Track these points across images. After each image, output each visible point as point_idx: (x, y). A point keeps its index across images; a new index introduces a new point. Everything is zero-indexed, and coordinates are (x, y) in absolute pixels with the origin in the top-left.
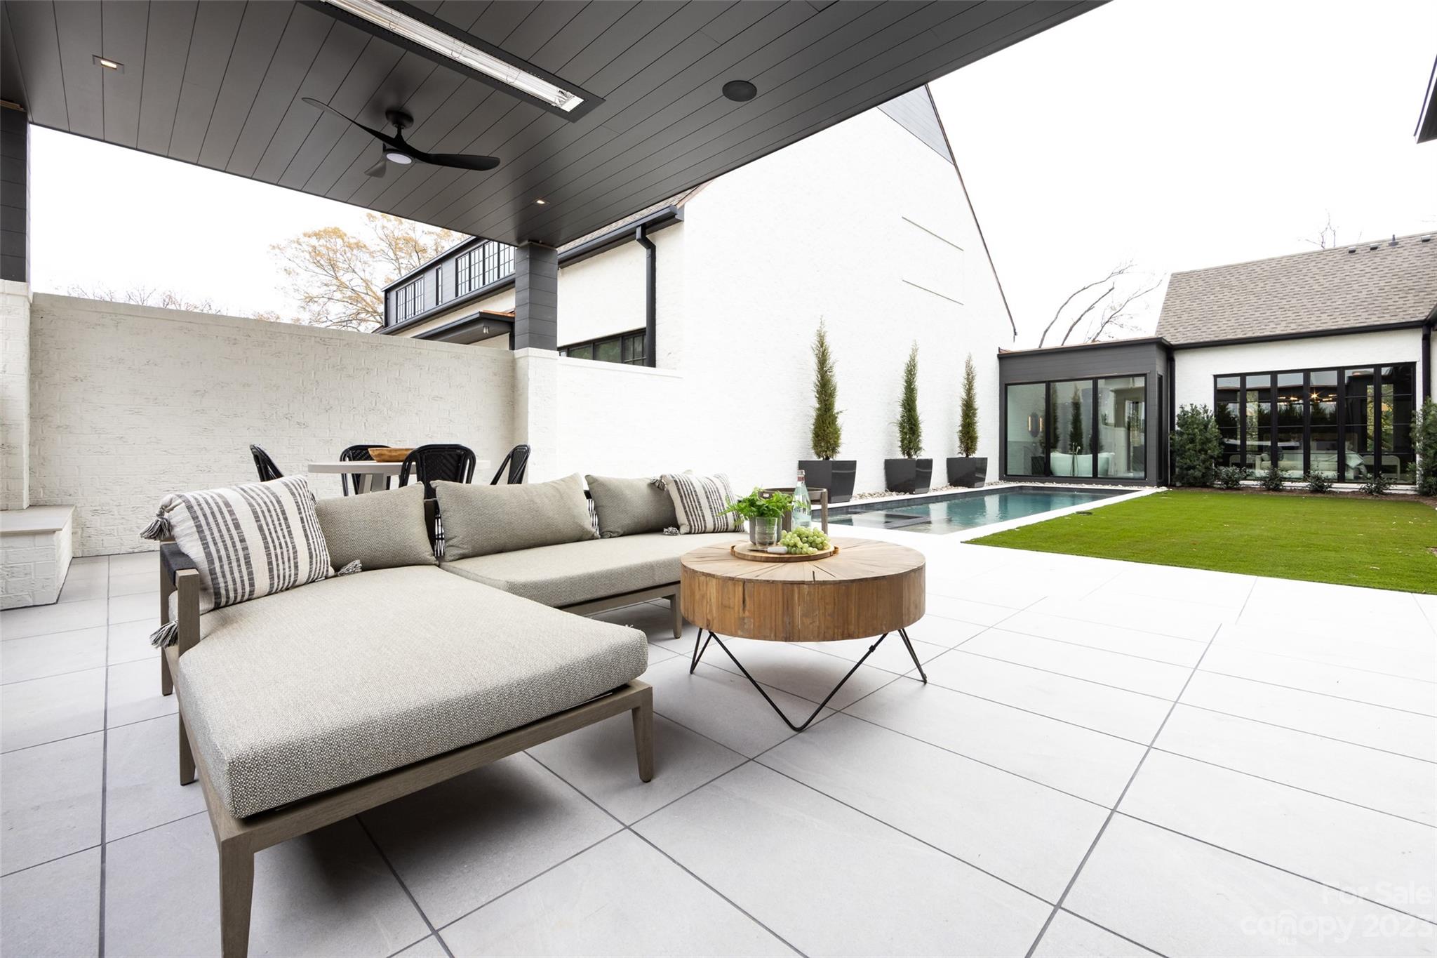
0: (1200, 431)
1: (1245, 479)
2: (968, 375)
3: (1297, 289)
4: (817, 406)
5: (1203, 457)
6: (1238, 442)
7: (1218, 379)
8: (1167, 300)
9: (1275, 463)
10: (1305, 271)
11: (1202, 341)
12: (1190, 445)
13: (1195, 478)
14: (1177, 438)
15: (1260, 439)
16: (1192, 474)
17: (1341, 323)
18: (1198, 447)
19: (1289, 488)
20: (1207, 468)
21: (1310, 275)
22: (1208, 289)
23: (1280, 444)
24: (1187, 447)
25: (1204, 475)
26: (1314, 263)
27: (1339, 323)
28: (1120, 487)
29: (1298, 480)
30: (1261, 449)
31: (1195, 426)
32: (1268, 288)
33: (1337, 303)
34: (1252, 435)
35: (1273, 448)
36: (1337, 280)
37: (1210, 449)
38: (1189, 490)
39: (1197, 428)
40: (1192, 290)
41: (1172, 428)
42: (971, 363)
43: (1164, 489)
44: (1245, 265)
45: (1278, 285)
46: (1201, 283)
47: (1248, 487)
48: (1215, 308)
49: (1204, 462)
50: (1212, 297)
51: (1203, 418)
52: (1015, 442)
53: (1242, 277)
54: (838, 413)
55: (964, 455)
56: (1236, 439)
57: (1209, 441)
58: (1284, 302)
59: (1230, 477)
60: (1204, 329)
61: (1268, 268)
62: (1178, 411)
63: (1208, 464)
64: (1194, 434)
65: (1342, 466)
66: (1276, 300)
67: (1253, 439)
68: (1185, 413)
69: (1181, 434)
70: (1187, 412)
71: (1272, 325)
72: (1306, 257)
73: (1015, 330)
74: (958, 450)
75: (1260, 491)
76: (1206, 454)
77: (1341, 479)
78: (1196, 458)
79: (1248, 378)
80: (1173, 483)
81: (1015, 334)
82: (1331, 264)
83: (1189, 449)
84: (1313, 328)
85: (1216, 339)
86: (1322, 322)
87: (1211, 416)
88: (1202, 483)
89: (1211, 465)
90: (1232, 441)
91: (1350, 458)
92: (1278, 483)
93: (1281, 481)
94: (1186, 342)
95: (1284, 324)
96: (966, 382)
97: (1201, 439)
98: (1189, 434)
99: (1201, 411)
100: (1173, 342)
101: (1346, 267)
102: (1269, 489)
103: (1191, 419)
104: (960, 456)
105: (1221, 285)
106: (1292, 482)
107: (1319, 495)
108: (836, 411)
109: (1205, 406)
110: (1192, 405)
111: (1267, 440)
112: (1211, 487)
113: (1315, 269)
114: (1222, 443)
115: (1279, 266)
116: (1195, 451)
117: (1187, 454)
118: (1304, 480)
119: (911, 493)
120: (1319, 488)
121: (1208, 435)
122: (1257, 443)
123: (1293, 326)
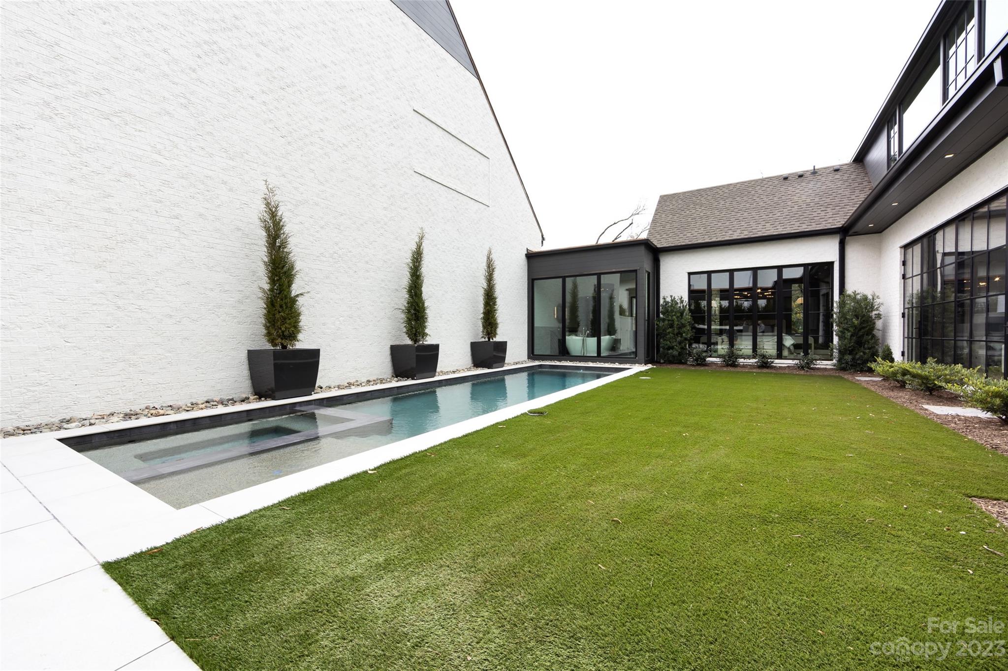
0: (677, 317)
1: (710, 356)
2: (489, 267)
3: (748, 205)
4: (267, 287)
5: (679, 339)
6: (706, 327)
7: (691, 276)
8: (655, 214)
9: (732, 344)
10: (753, 192)
11: (679, 244)
12: (670, 330)
13: (673, 356)
14: (661, 324)
15: (721, 325)
16: (672, 353)
17: (781, 230)
18: (676, 331)
19: (742, 364)
20: (682, 348)
21: (757, 195)
22: (685, 207)
23: (735, 328)
24: (668, 331)
25: (680, 354)
26: (759, 187)
27: (779, 230)
28: (617, 365)
29: (749, 357)
30: (721, 332)
31: (673, 314)
32: (727, 205)
33: (777, 215)
34: (715, 322)
35: (731, 330)
36: (776, 199)
37: (684, 333)
38: (669, 367)
39: (675, 315)
40: (674, 207)
41: (658, 316)
42: (491, 257)
43: (650, 366)
44: (711, 189)
45: (734, 203)
46: (680, 202)
47: (713, 363)
48: (690, 220)
49: (680, 343)
50: (688, 212)
51: (680, 307)
52: (542, 327)
53: (709, 198)
54: (297, 296)
55: (487, 340)
56: (705, 325)
57: (683, 326)
58: (739, 215)
59: (699, 356)
60: (681, 235)
61: (727, 191)
62: (662, 301)
63: (683, 345)
64: (673, 321)
65: (780, 346)
66: (733, 213)
67: (716, 325)
68: (666, 303)
69: (664, 320)
70: (668, 302)
71: (730, 232)
72: (753, 183)
73: (542, 236)
74: (481, 334)
75: (721, 366)
76: (681, 337)
77: (780, 356)
78: (674, 340)
79: (713, 275)
80: (658, 360)
81: (543, 239)
82: (771, 187)
83: (669, 333)
84: (760, 234)
85: (690, 243)
86: (767, 229)
87: (686, 306)
88: (679, 360)
89: (685, 346)
90: (701, 326)
91: (786, 339)
92: (734, 360)
93: (736, 358)
94: (668, 246)
95: (739, 231)
96: (487, 274)
97: (678, 324)
98: (669, 320)
99: (678, 302)
100: (659, 246)
101: (782, 189)
102: (728, 365)
103: (672, 308)
104: (483, 340)
105: (695, 204)
106: (745, 358)
107: (765, 370)
108: (293, 294)
109: (682, 298)
110: (671, 296)
111: (726, 325)
112: (685, 363)
113: (760, 191)
114: (693, 328)
115: (735, 189)
116: (674, 334)
117: (667, 337)
118: (754, 357)
119: (413, 379)
120: (765, 365)
121: (683, 321)
122: (718, 327)
123: (746, 233)
